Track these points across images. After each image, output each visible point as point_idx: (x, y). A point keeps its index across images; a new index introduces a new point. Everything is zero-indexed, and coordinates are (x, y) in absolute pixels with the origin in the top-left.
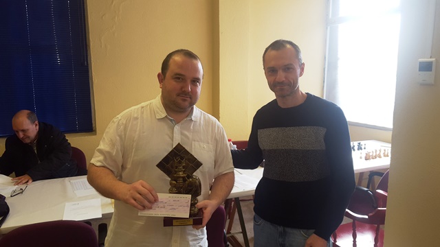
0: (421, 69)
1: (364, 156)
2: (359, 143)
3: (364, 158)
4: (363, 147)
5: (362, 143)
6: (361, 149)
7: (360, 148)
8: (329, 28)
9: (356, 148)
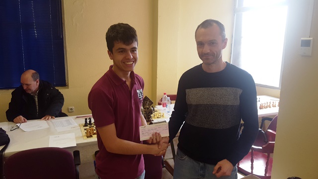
0: (302, 46)
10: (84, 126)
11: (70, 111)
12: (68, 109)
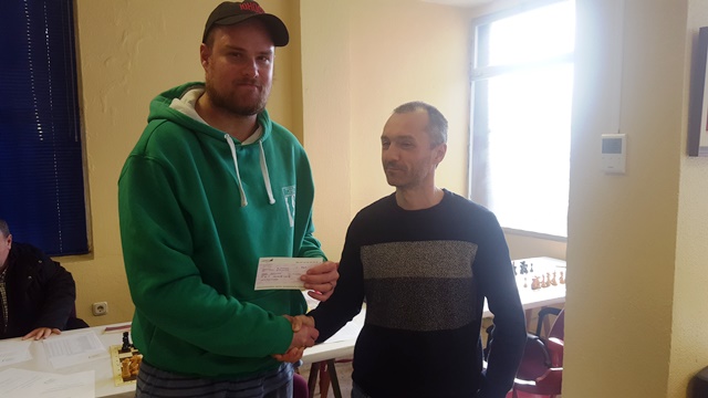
0: (605, 151)
1: (530, 283)
2: (523, 263)
3: (529, 287)
4: (529, 269)
5: (528, 261)
6: (526, 272)
7: (524, 270)
8: (473, 83)
9: (518, 270)
10: (120, 352)
11: (98, 312)
12: (93, 308)
